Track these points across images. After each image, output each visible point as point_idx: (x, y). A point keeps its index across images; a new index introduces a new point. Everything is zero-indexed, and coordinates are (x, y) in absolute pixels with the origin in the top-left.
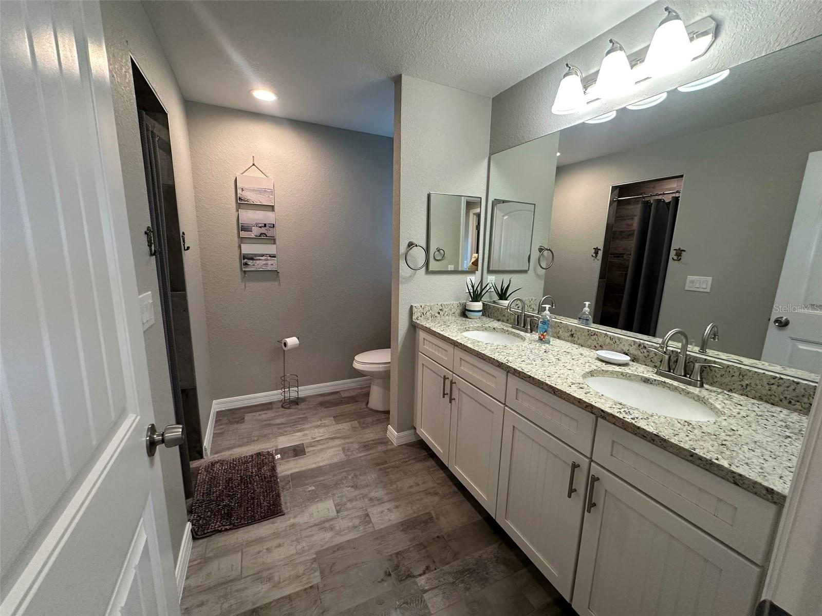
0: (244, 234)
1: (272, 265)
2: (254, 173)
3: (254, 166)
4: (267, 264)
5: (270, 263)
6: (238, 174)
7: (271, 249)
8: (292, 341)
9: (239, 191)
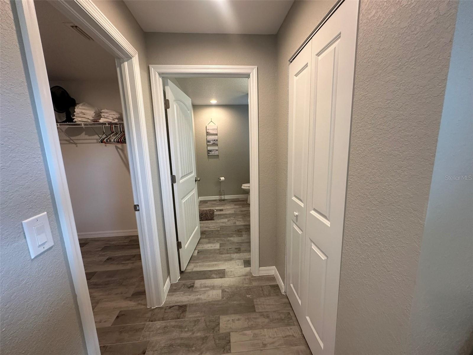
0: (208, 143)
1: (216, 153)
2: (211, 124)
3: (211, 122)
4: (215, 153)
5: (216, 152)
6: (207, 125)
7: (216, 148)
8: (222, 178)
9: (207, 130)
